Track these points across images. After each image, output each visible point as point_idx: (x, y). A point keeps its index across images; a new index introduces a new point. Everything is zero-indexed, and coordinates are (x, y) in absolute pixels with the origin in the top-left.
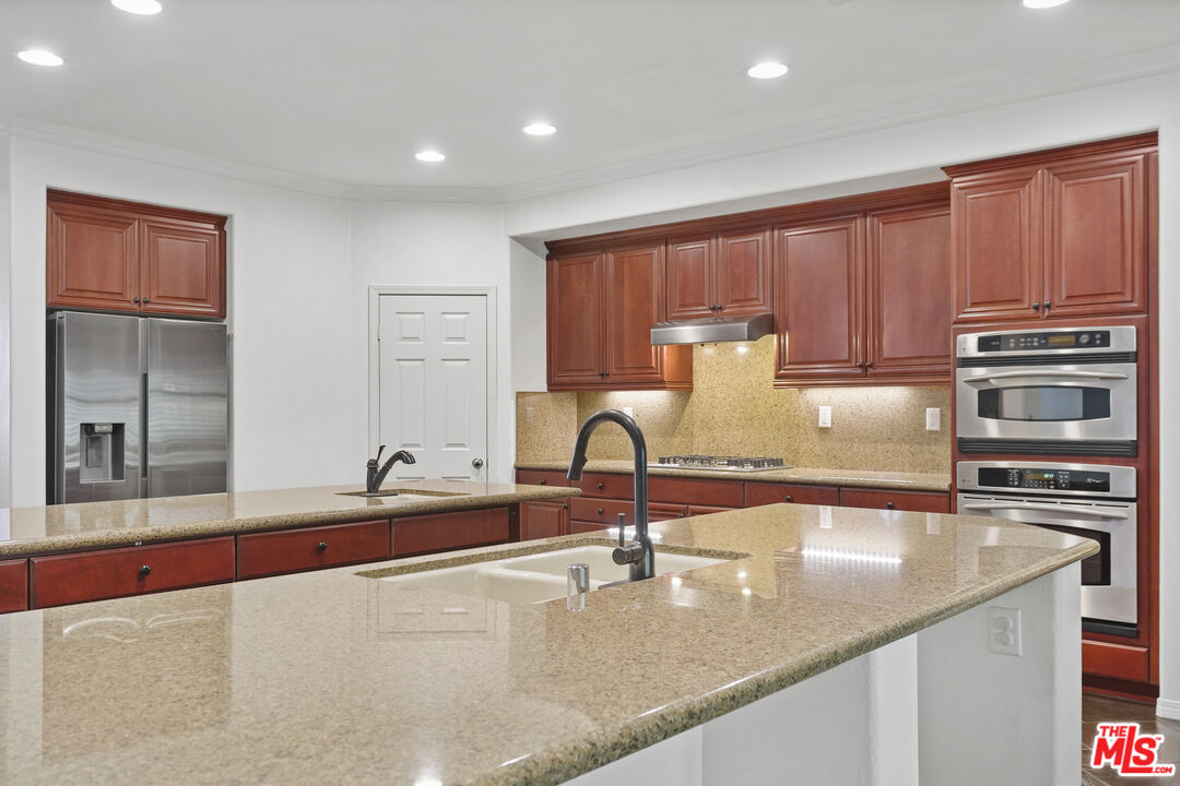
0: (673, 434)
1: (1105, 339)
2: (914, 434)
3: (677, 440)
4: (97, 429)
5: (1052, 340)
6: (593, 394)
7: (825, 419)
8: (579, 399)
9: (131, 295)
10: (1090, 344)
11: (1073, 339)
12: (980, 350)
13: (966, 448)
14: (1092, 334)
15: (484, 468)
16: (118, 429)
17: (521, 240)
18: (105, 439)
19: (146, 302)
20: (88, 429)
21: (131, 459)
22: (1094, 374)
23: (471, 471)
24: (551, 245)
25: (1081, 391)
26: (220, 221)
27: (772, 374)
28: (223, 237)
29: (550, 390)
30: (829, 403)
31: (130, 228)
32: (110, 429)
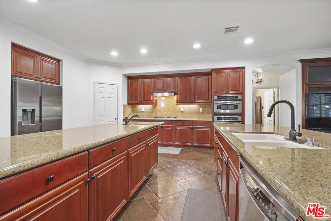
0: (153, 113)
1: (237, 97)
2: (198, 112)
3: (153, 114)
4: (27, 110)
5: (229, 97)
6: (135, 105)
7: (182, 110)
8: (132, 107)
9: (36, 76)
10: (235, 98)
11: (232, 97)
12: (218, 98)
13: (215, 114)
14: (235, 96)
15: (117, 119)
16: (34, 110)
17: (124, 75)
18: (29, 114)
19: (40, 78)
20: (24, 111)
21: (37, 119)
22: (235, 103)
23: (114, 120)
24: (128, 77)
25: (233, 105)
26: (59, 61)
27: (176, 102)
28: (59, 65)
29: (128, 105)
30: (183, 107)
31: (35, 58)
32: (32, 110)
